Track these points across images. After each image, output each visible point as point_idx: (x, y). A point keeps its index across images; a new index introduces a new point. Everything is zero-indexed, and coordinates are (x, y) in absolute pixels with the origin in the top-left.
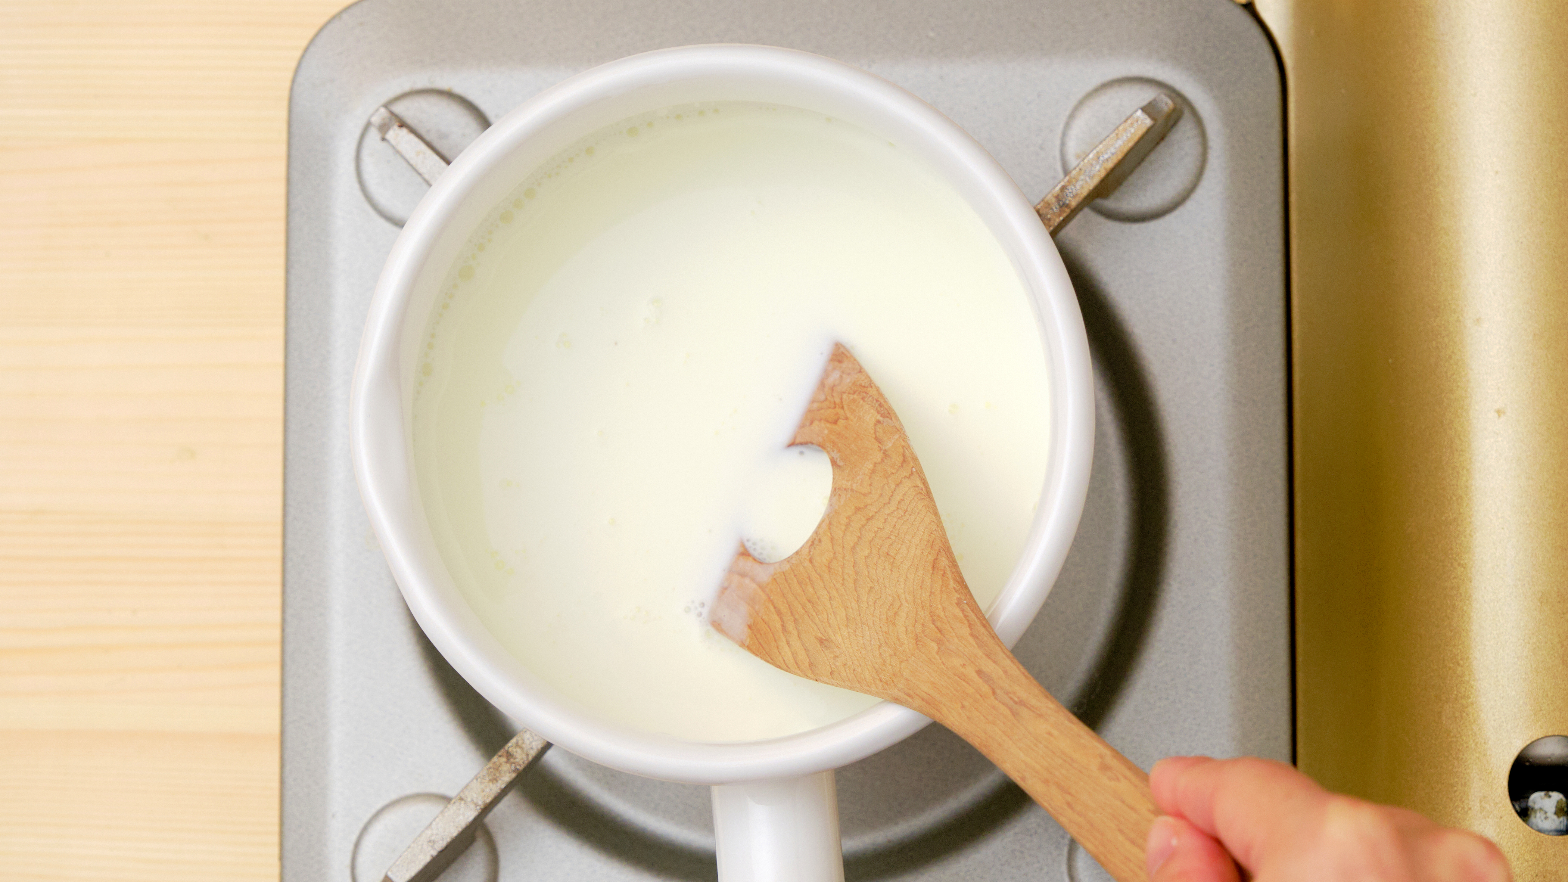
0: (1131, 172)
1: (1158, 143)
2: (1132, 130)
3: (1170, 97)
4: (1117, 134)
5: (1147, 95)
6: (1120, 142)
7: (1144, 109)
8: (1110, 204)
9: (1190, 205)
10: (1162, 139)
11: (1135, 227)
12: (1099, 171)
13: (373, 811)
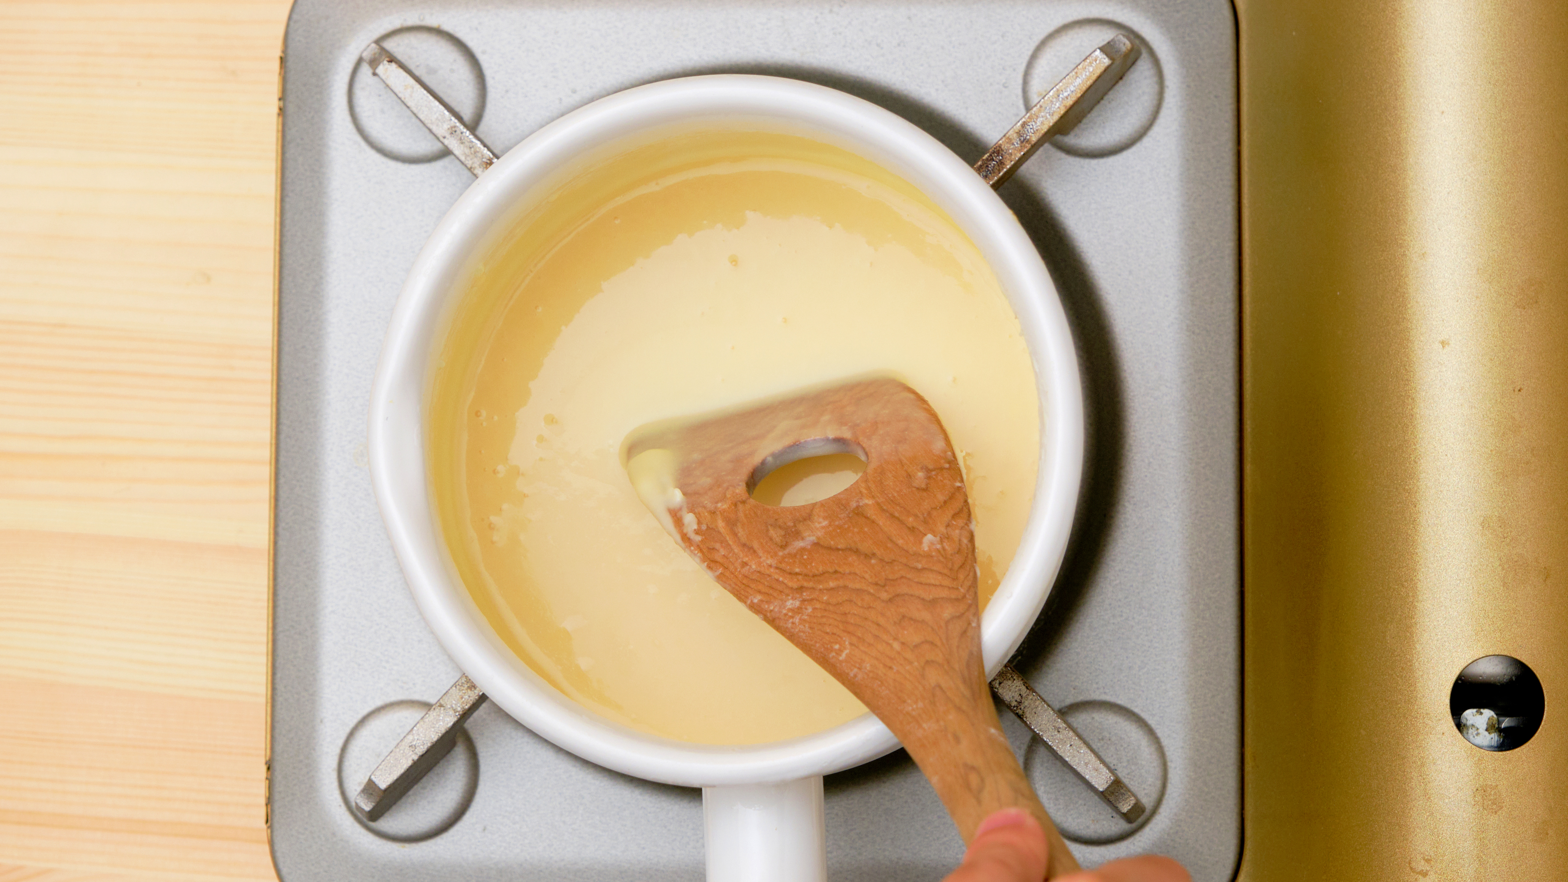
0: (1091, 109)
1: (1117, 82)
2: (1091, 69)
3: (1128, 38)
4: (1076, 73)
5: (1106, 35)
6: (1079, 81)
7: (1102, 49)
8: (1071, 140)
9: (1146, 141)
10: (1121, 78)
11: (1094, 162)
12: (1059, 107)
13: (359, 717)
